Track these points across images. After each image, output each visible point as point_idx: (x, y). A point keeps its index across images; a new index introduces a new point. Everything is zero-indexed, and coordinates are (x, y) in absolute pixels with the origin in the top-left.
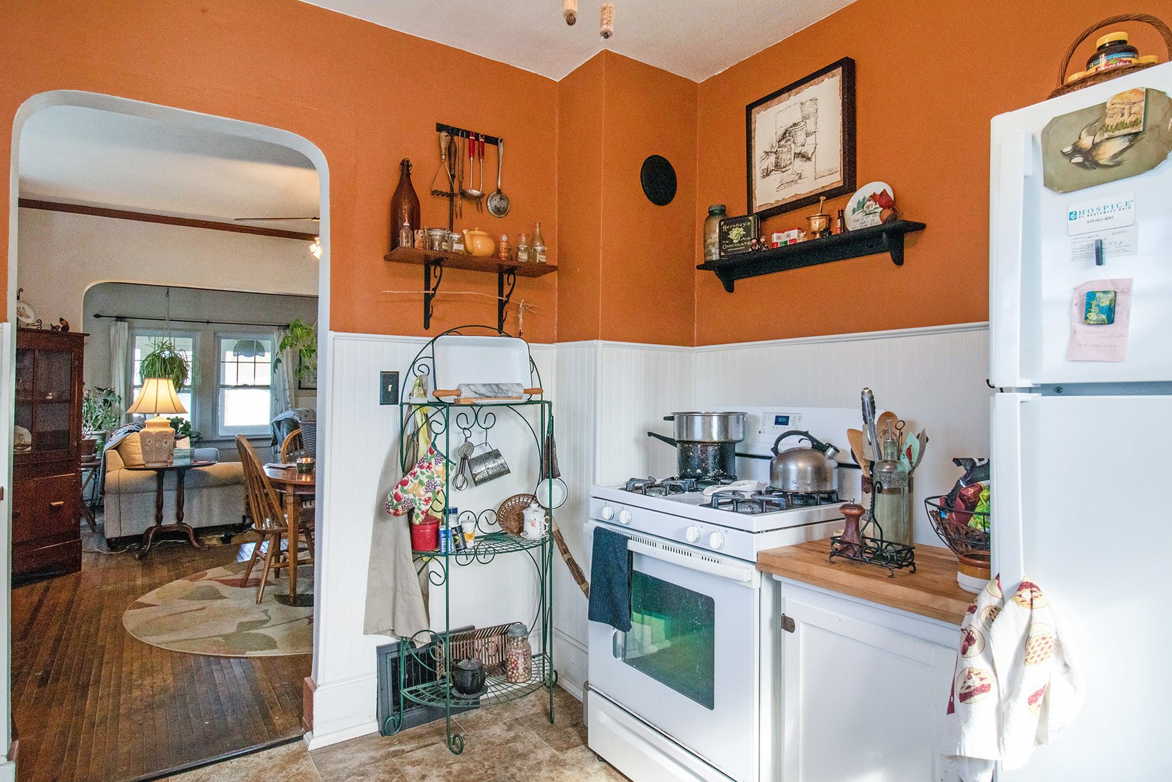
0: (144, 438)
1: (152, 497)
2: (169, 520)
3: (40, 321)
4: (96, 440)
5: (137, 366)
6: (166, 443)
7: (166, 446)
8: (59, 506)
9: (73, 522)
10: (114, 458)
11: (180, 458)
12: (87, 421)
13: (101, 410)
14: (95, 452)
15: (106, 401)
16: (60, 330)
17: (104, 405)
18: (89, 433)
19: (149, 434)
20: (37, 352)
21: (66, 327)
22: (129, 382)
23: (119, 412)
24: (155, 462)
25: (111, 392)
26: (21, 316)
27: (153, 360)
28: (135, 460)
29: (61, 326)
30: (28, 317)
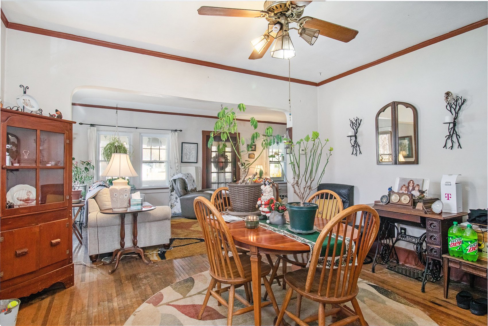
0: (112, 192)
1: (117, 229)
2: (128, 244)
3: (41, 110)
4: (81, 191)
5: (101, 151)
6: (126, 195)
7: (126, 197)
8: (58, 244)
9: (68, 252)
10: (92, 204)
11: (135, 205)
12: (76, 179)
13: (84, 173)
14: (81, 198)
15: (86, 168)
16: (56, 117)
17: (85, 170)
18: (77, 186)
19: (115, 190)
20: (38, 132)
21: (60, 116)
22: (97, 158)
23: (93, 175)
24: (119, 208)
25: (88, 164)
26: (27, 105)
27: (110, 146)
28: (106, 205)
29: (57, 115)
30: (32, 107)
